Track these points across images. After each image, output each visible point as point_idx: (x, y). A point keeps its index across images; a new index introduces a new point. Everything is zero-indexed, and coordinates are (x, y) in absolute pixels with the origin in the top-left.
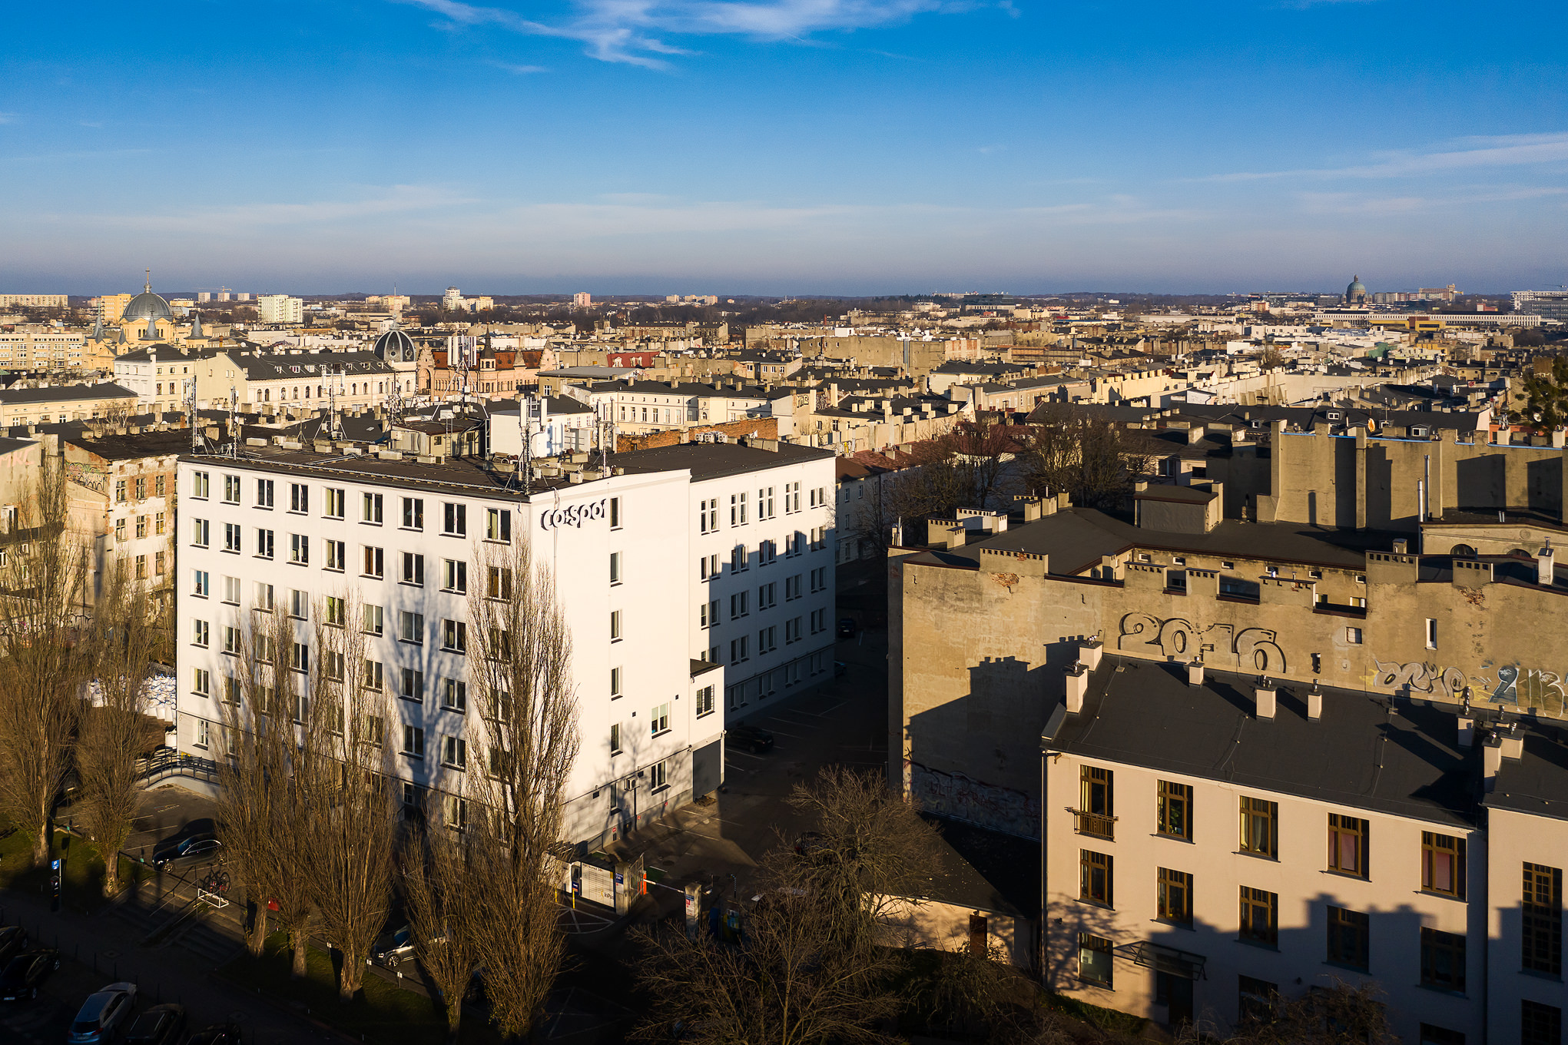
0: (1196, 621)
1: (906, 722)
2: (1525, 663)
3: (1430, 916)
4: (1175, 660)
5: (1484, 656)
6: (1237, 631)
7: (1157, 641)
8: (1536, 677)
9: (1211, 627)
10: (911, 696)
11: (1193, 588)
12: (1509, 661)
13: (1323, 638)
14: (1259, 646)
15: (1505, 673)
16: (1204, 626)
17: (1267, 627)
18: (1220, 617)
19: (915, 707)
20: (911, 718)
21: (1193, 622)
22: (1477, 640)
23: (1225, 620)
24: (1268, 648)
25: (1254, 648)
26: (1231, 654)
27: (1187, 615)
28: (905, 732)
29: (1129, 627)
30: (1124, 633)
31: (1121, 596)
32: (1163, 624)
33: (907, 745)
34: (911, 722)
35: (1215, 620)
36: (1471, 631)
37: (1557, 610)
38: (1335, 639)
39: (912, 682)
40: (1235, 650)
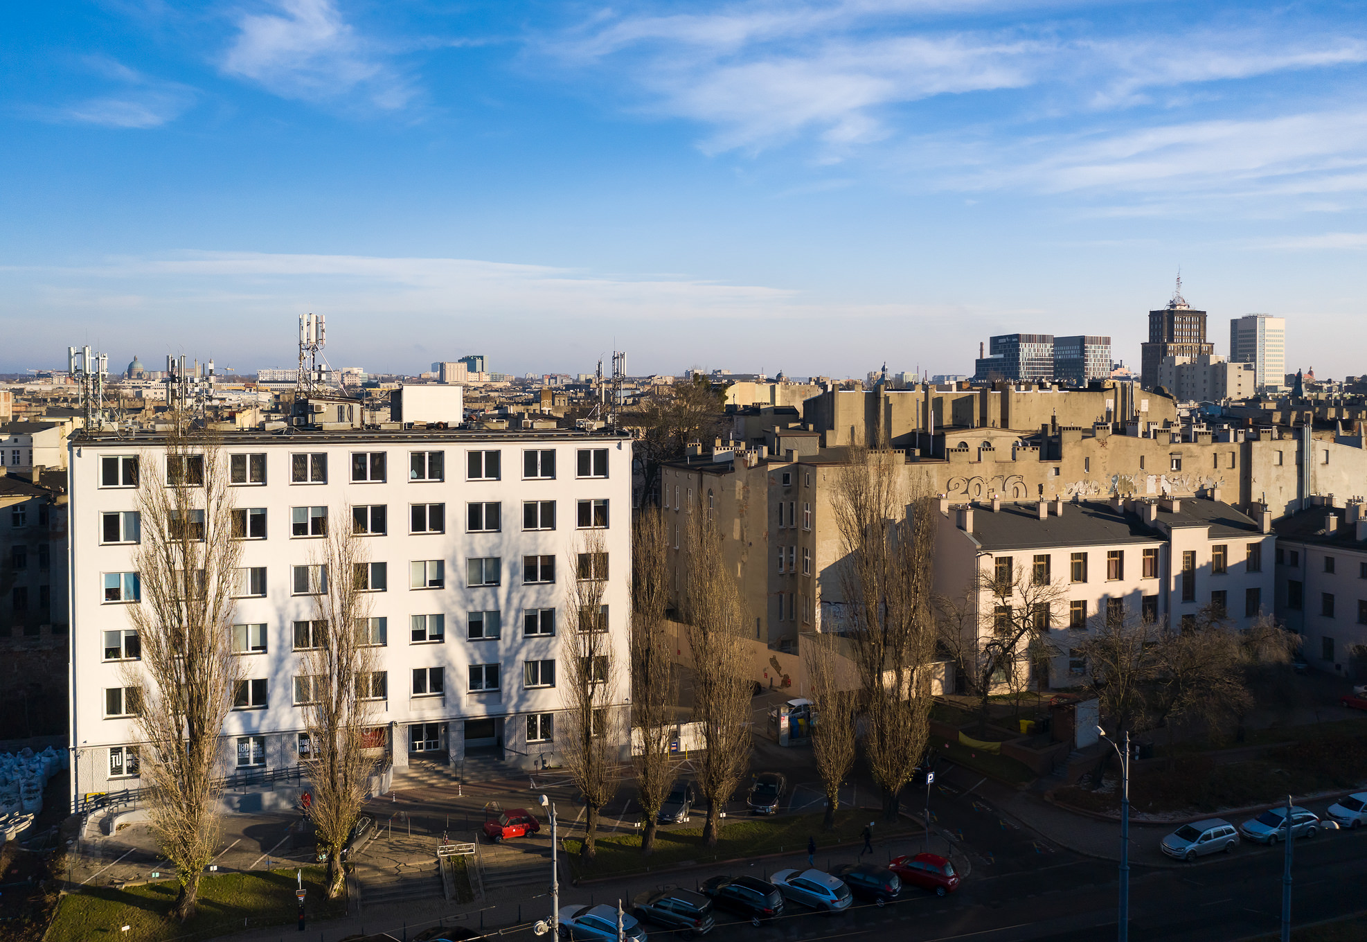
0: (985, 476)
1: (818, 575)
2: (1121, 473)
3: (1145, 590)
4: (975, 501)
5: (1106, 472)
6: (1005, 478)
7: (966, 492)
8: (1125, 478)
9: (993, 479)
10: (822, 557)
11: (984, 457)
12: (1115, 473)
13: (1043, 475)
14: (1015, 485)
15: (1114, 479)
16: (989, 479)
17: (1018, 474)
18: (997, 472)
19: (824, 564)
20: (821, 572)
21: (984, 477)
22: (1104, 465)
23: (999, 474)
24: (1019, 485)
25: (1013, 486)
26: (1001, 492)
27: (981, 474)
28: (817, 582)
29: (952, 486)
30: (949, 490)
31: (948, 468)
32: (969, 481)
33: (818, 590)
34: (821, 575)
35: (995, 474)
36: (1102, 461)
37: (1132, 445)
38: (1048, 475)
39: (822, 547)
40: (1004, 490)
